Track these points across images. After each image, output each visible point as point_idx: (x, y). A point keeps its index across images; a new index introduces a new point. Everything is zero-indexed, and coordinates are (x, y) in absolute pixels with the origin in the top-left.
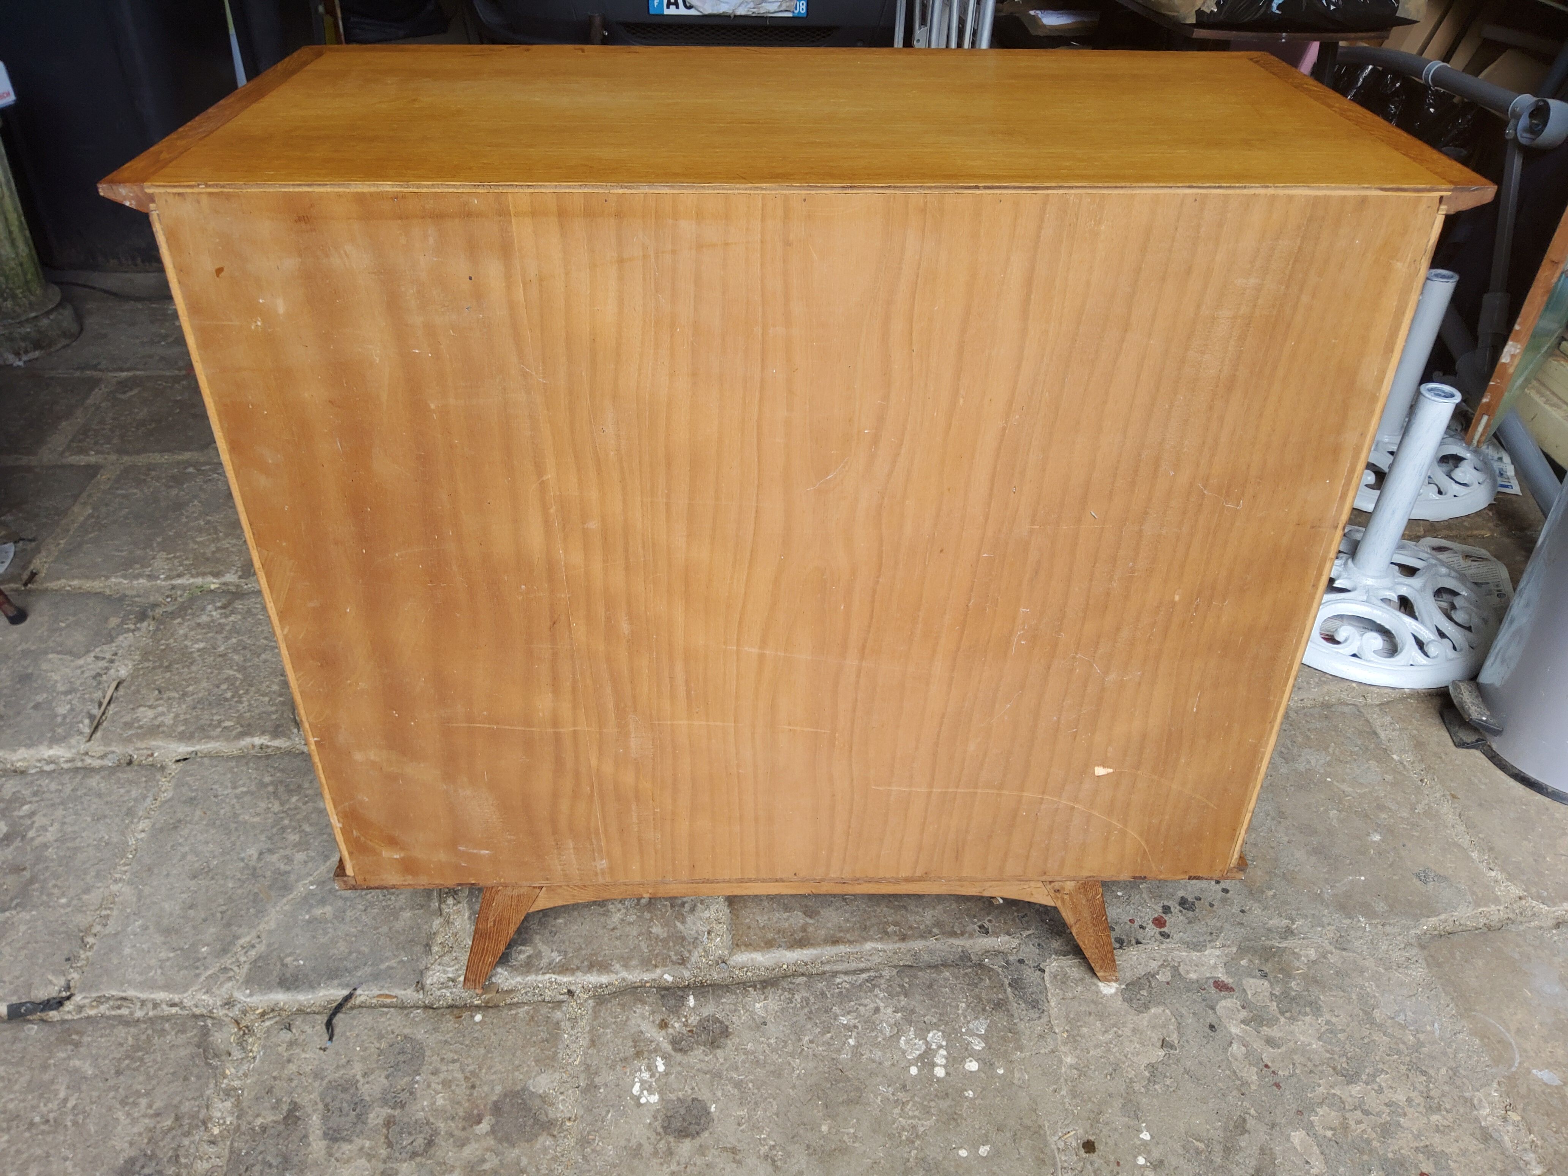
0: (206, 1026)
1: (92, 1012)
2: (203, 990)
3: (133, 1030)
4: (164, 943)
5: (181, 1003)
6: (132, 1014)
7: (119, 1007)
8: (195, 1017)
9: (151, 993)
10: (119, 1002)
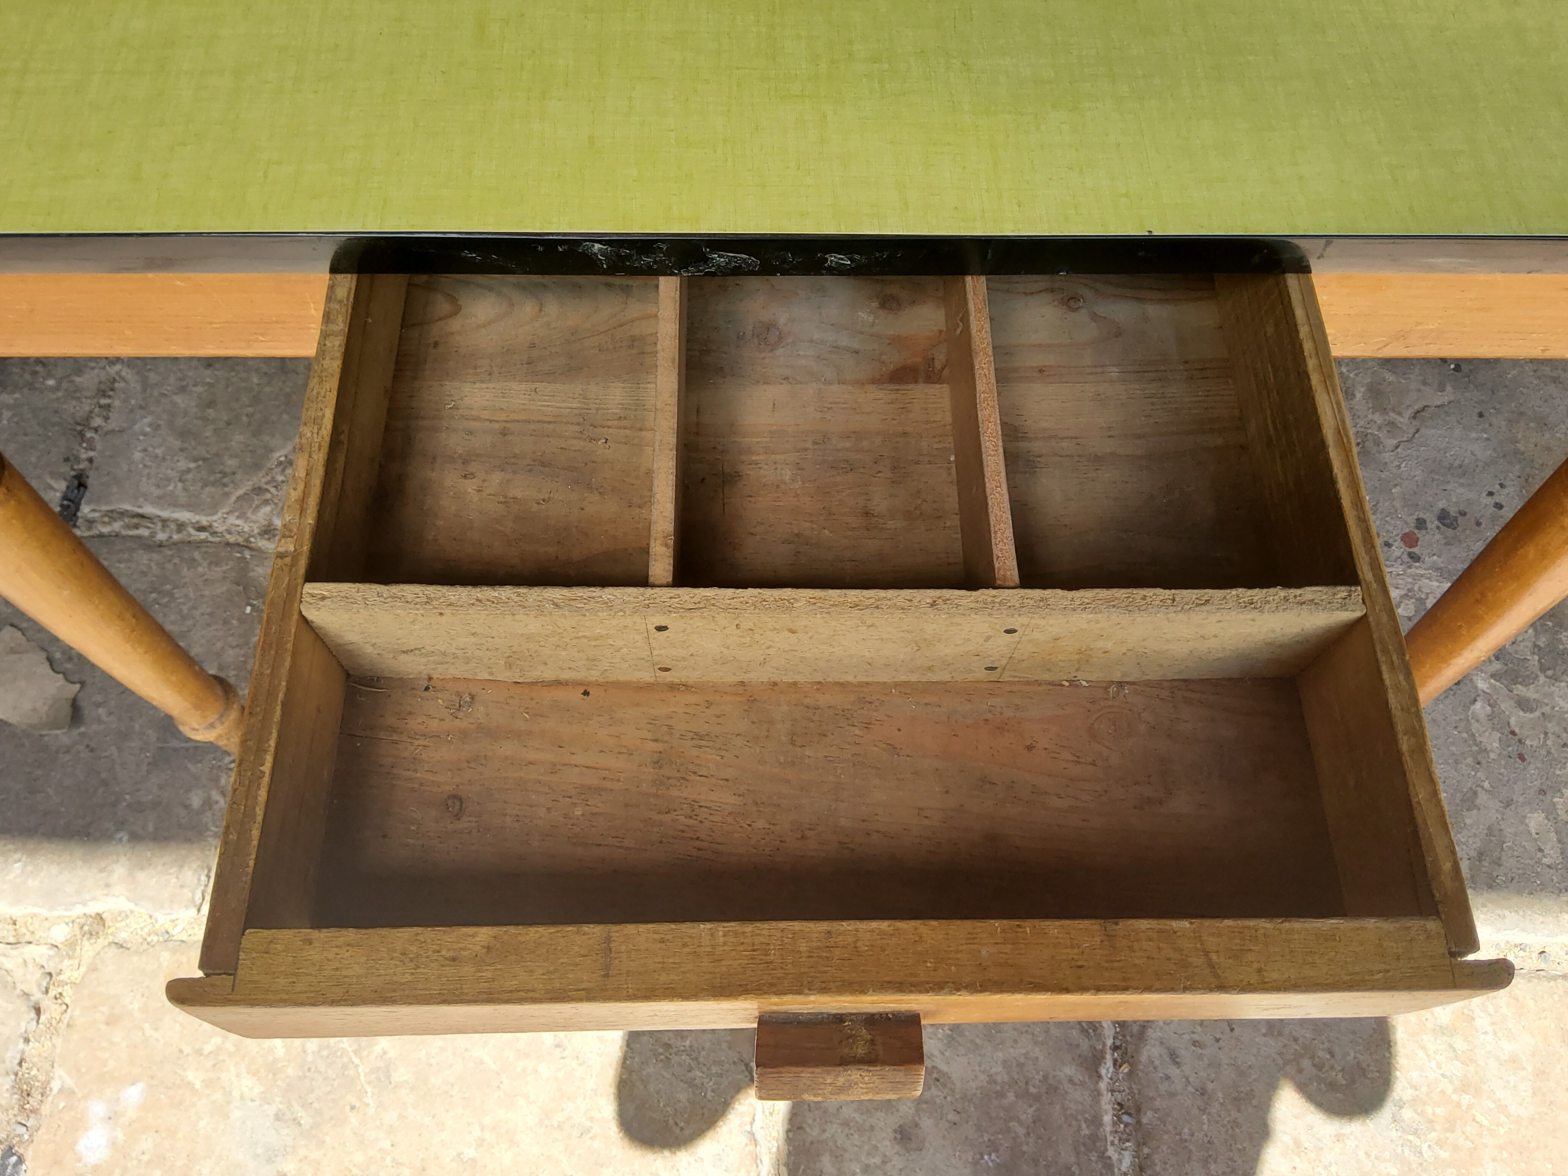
0: (243, 558)
1: (106, 530)
2: (236, 514)
3: (155, 556)
4: (182, 450)
5: (211, 526)
6: (153, 534)
7: (136, 527)
8: (228, 544)
9: (174, 512)
10: (135, 521)
